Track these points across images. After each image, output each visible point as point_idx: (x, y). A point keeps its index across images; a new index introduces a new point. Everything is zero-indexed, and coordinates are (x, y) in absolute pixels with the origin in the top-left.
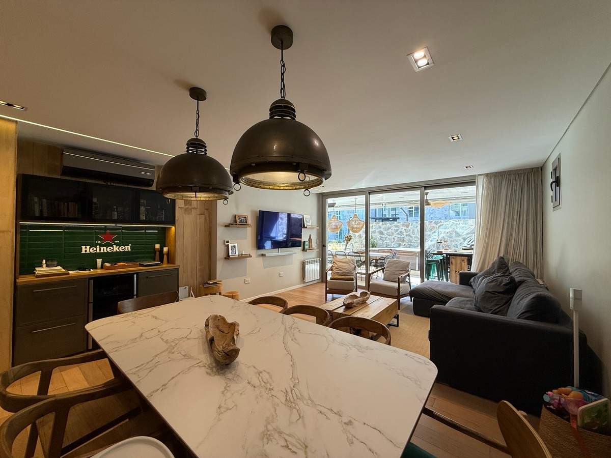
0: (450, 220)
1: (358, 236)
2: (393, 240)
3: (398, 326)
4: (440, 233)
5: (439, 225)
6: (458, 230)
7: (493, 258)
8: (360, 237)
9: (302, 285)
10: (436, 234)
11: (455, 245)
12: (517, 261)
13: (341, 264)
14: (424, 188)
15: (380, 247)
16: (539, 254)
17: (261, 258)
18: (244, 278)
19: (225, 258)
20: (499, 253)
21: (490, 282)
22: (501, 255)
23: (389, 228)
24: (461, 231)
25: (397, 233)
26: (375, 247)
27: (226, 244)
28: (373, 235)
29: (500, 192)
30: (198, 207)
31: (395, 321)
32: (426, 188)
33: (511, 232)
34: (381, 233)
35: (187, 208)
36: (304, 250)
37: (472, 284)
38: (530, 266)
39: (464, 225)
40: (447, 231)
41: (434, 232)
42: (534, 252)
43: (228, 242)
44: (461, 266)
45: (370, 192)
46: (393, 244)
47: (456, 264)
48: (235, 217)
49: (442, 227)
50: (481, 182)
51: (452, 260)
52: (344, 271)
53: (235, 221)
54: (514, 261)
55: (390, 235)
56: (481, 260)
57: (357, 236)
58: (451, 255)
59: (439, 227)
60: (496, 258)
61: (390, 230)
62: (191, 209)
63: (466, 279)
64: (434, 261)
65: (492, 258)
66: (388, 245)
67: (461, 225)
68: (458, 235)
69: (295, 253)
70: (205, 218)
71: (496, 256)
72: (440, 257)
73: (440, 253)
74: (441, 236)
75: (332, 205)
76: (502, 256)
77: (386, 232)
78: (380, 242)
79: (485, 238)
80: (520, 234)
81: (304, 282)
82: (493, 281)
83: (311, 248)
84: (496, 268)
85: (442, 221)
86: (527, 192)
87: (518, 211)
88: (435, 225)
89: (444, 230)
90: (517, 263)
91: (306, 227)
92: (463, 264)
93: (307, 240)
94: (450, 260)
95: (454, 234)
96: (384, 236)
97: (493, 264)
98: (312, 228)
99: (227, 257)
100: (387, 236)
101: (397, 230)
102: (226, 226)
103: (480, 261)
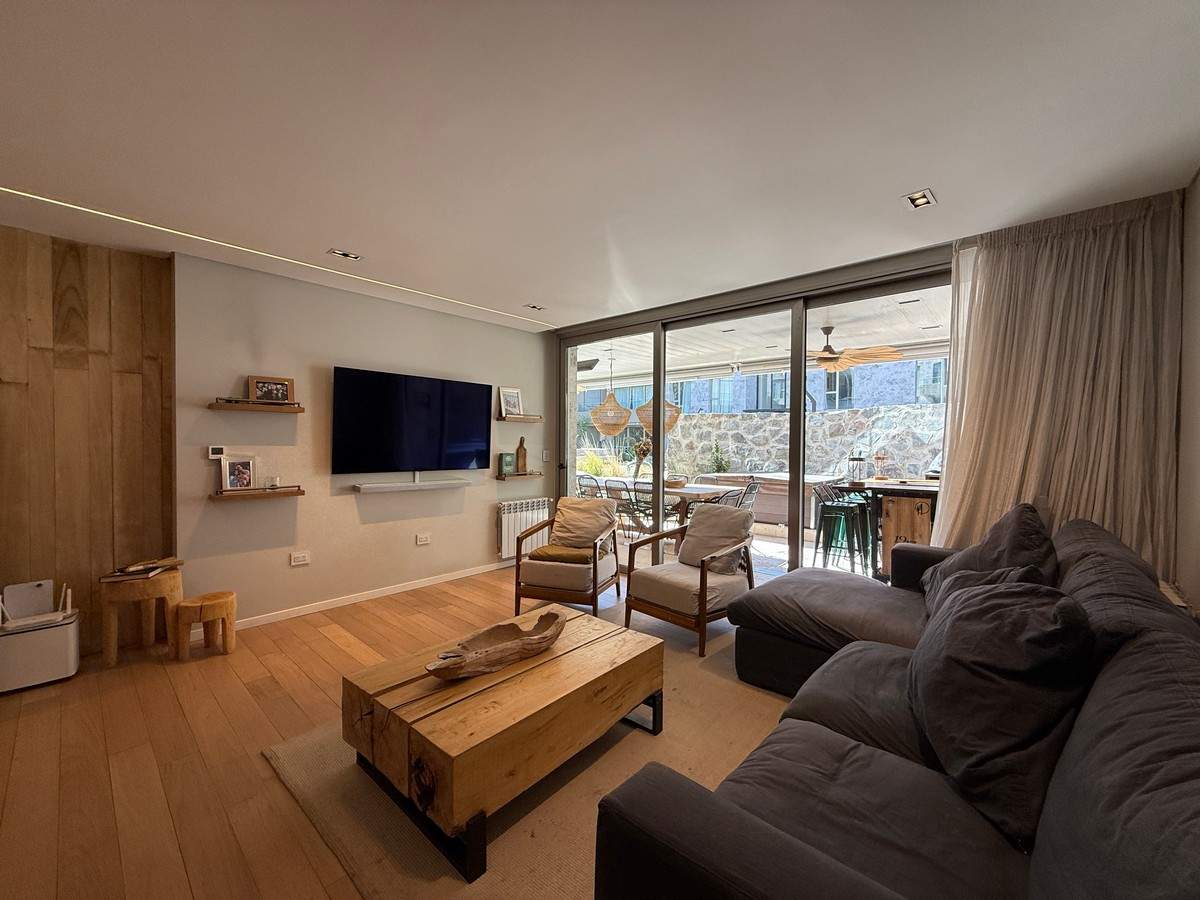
0: (902, 407)
1: (687, 445)
2: (766, 455)
3: (656, 728)
4: (874, 439)
5: (873, 418)
6: (918, 431)
7: (1001, 507)
8: (692, 448)
9: (494, 566)
10: (866, 440)
11: (912, 468)
12: (1080, 517)
13: (575, 514)
14: (801, 302)
15: (735, 470)
16: (1160, 494)
17: (351, 498)
18: (287, 550)
19: (210, 498)
20: (1020, 493)
21: (968, 617)
22: (1028, 499)
23: (758, 428)
24: (926, 432)
25: (777, 438)
26: (725, 471)
27: (212, 457)
28: (721, 443)
29: (1029, 293)
30: (115, 349)
31: (646, 713)
32: (809, 301)
33: (1065, 424)
34: (739, 438)
35: (67, 352)
36: (500, 476)
37: (927, 588)
38: (1129, 537)
39: (934, 418)
40: (894, 432)
41: (863, 436)
42: (1144, 489)
43: (219, 451)
44: (913, 524)
45: (663, 320)
46: (766, 464)
47: (899, 515)
48: (247, 384)
49: (880, 423)
50: (969, 269)
51: (889, 505)
52: (579, 533)
53: (247, 393)
54: (1072, 517)
55: (759, 445)
56: (963, 513)
57: (683, 446)
58: (886, 492)
59: (873, 423)
60: (1009, 508)
61: (760, 433)
62: (85, 355)
63: (910, 569)
64: (842, 508)
65: (999, 502)
66: (756, 467)
67: (928, 418)
68: (919, 442)
69: (468, 484)
70: (146, 385)
71: (1011, 500)
72: (856, 499)
73: (857, 488)
74: (881, 444)
75: (589, 365)
76: (1029, 501)
77: (751, 437)
78: (736, 459)
79: (978, 444)
80: (1096, 428)
81: (500, 559)
82: (985, 611)
83: (520, 472)
84: (1004, 544)
85: (882, 408)
86: (1125, 287)
87: (1088, 354)
88: (863, 420)
89: (887, 432)
90: (1082, 526)
91: (504, 419)
92: (918, 518)
93: (514, 451)
94: (884, 507)
95: (910, 442)
96: (746, 447)
97: (998, 527)
98: (526, 420)
99: (217, 495)
100: (753, 446)
101: (777, 432)
102: (210, 407)
103: (957, 516)
